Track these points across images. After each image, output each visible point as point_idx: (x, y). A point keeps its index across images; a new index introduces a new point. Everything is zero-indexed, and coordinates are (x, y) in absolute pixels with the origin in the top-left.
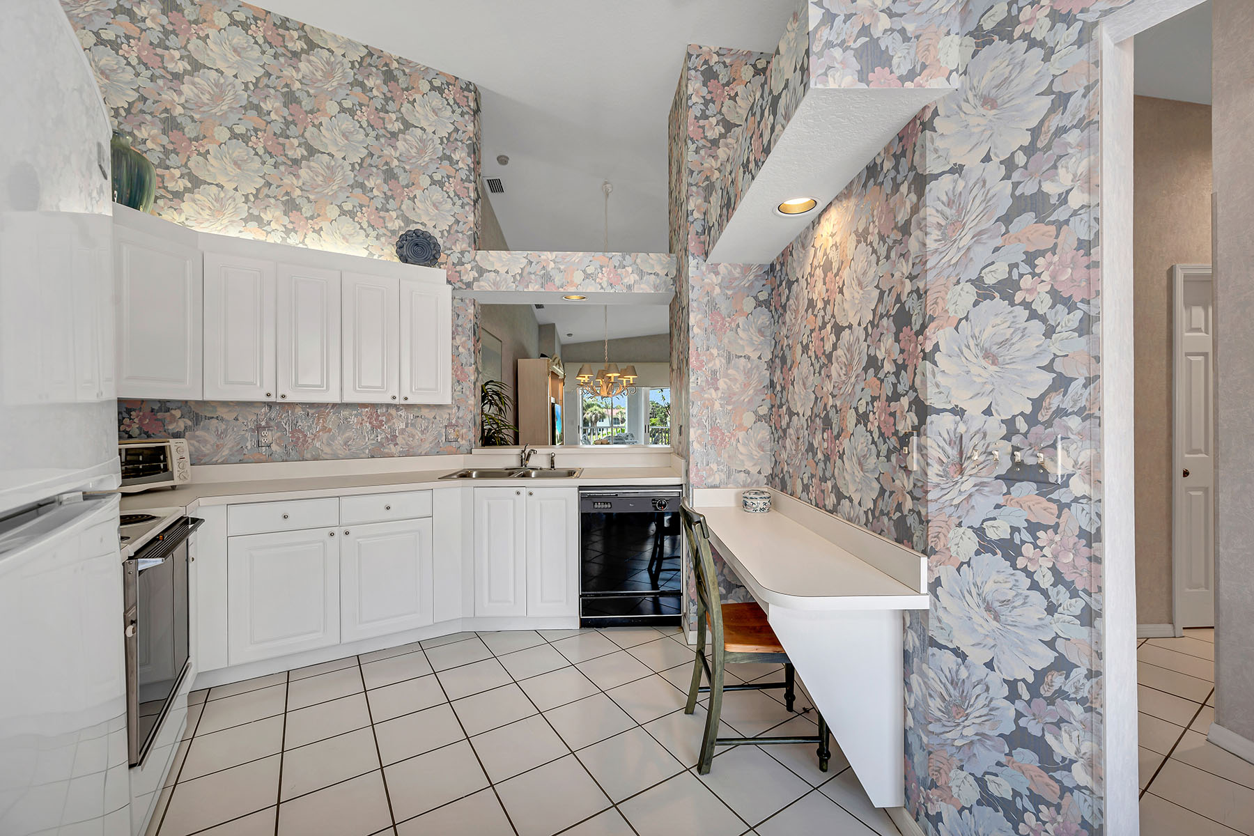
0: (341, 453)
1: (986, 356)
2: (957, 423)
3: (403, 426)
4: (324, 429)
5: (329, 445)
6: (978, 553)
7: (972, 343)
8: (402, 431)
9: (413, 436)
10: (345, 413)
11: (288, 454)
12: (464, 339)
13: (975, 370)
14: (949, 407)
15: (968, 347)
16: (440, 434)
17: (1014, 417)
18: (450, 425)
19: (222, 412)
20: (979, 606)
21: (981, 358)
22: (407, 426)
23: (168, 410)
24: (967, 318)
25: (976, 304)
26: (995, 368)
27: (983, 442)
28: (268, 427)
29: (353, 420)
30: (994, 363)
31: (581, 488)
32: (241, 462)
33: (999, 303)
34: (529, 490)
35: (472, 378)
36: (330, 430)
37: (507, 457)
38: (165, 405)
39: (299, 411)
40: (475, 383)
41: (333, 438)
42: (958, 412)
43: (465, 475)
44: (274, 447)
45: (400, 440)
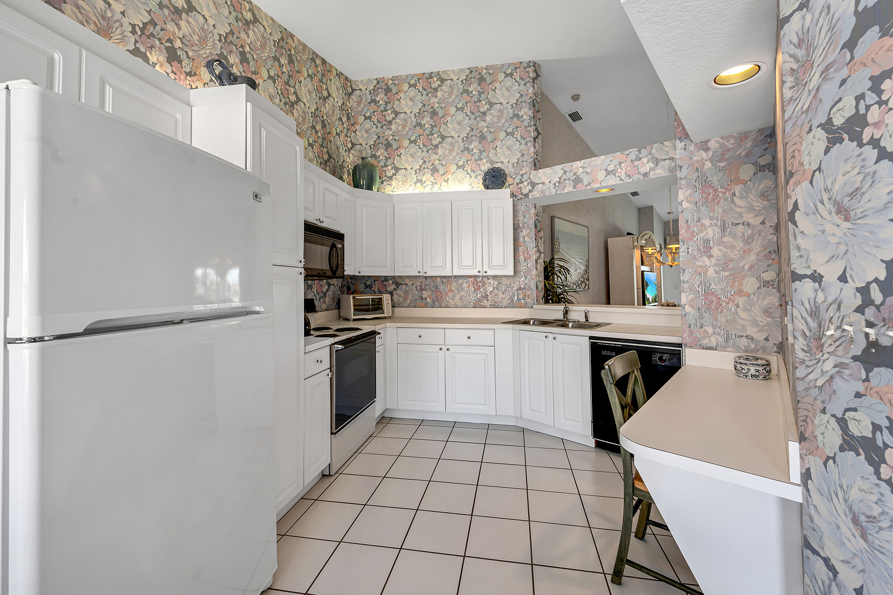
0: (459, 304)
1: (838, 212)
2: (816, 291)
3: (491, 289)
4: (451, 290)
5: (453, 299)
6: (842, 449)
7: (825, 197)
8: (491, 292)
9: (497, 295)
10: (460, 281)
11: (434, 304)
12: (528, 231)
13: (830, 228)
14: (809, 272)
15: (822, 202)
16: (513, 295)
17: (869, 284)
18: (520, 289)
19: (407, 281)
20: (846, 515)
21: (834, 214)
22: (494, 289)
23: (387, 281)
24: (819, 169)
25: (827, 151)
26: (847, 225)
27: (838, 314)
28: (425, 290)
29: (465, 285)
30: (847, 219)
31: (591, 338)
32: (414, 307)
33: (848, 146)
34: (554, 335)
35: (534, 257)
36: (453, 291)
37: (555, 311)
38: (386, 278)
39: (438, 280)
40: (536, 261)
41: (454, 296)
42: (817, 278)
43: (526, 322)
44: (428, 300)
45: (490, 298)
